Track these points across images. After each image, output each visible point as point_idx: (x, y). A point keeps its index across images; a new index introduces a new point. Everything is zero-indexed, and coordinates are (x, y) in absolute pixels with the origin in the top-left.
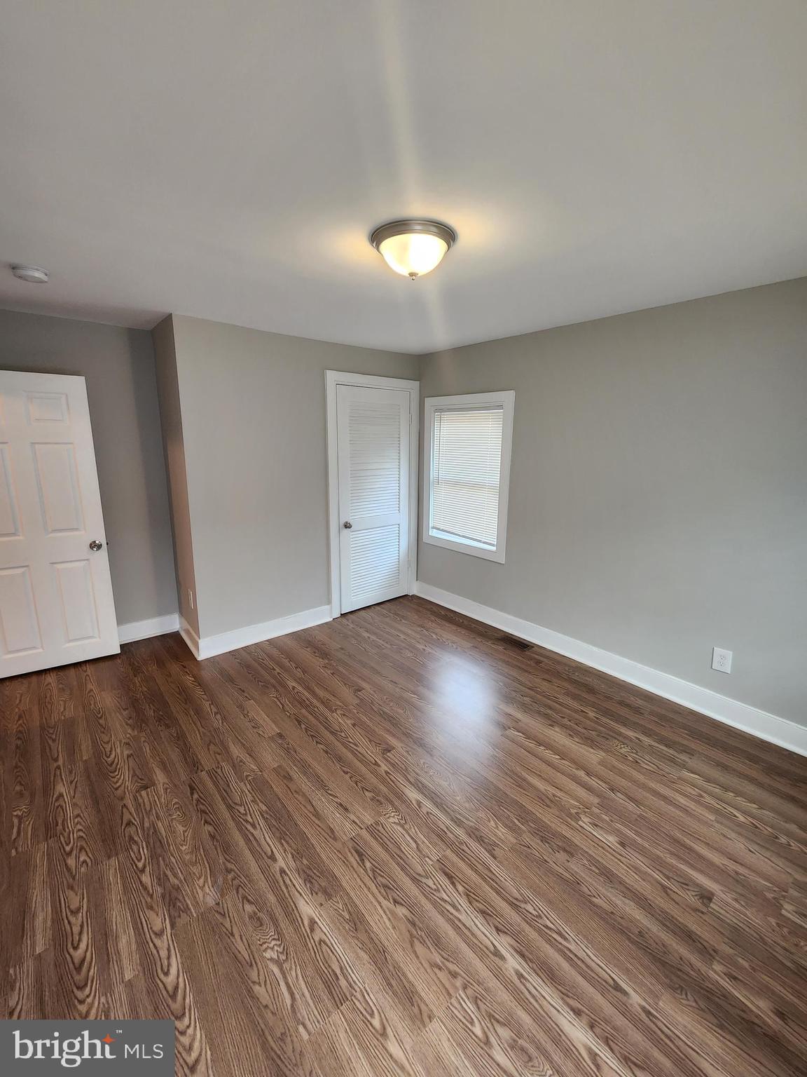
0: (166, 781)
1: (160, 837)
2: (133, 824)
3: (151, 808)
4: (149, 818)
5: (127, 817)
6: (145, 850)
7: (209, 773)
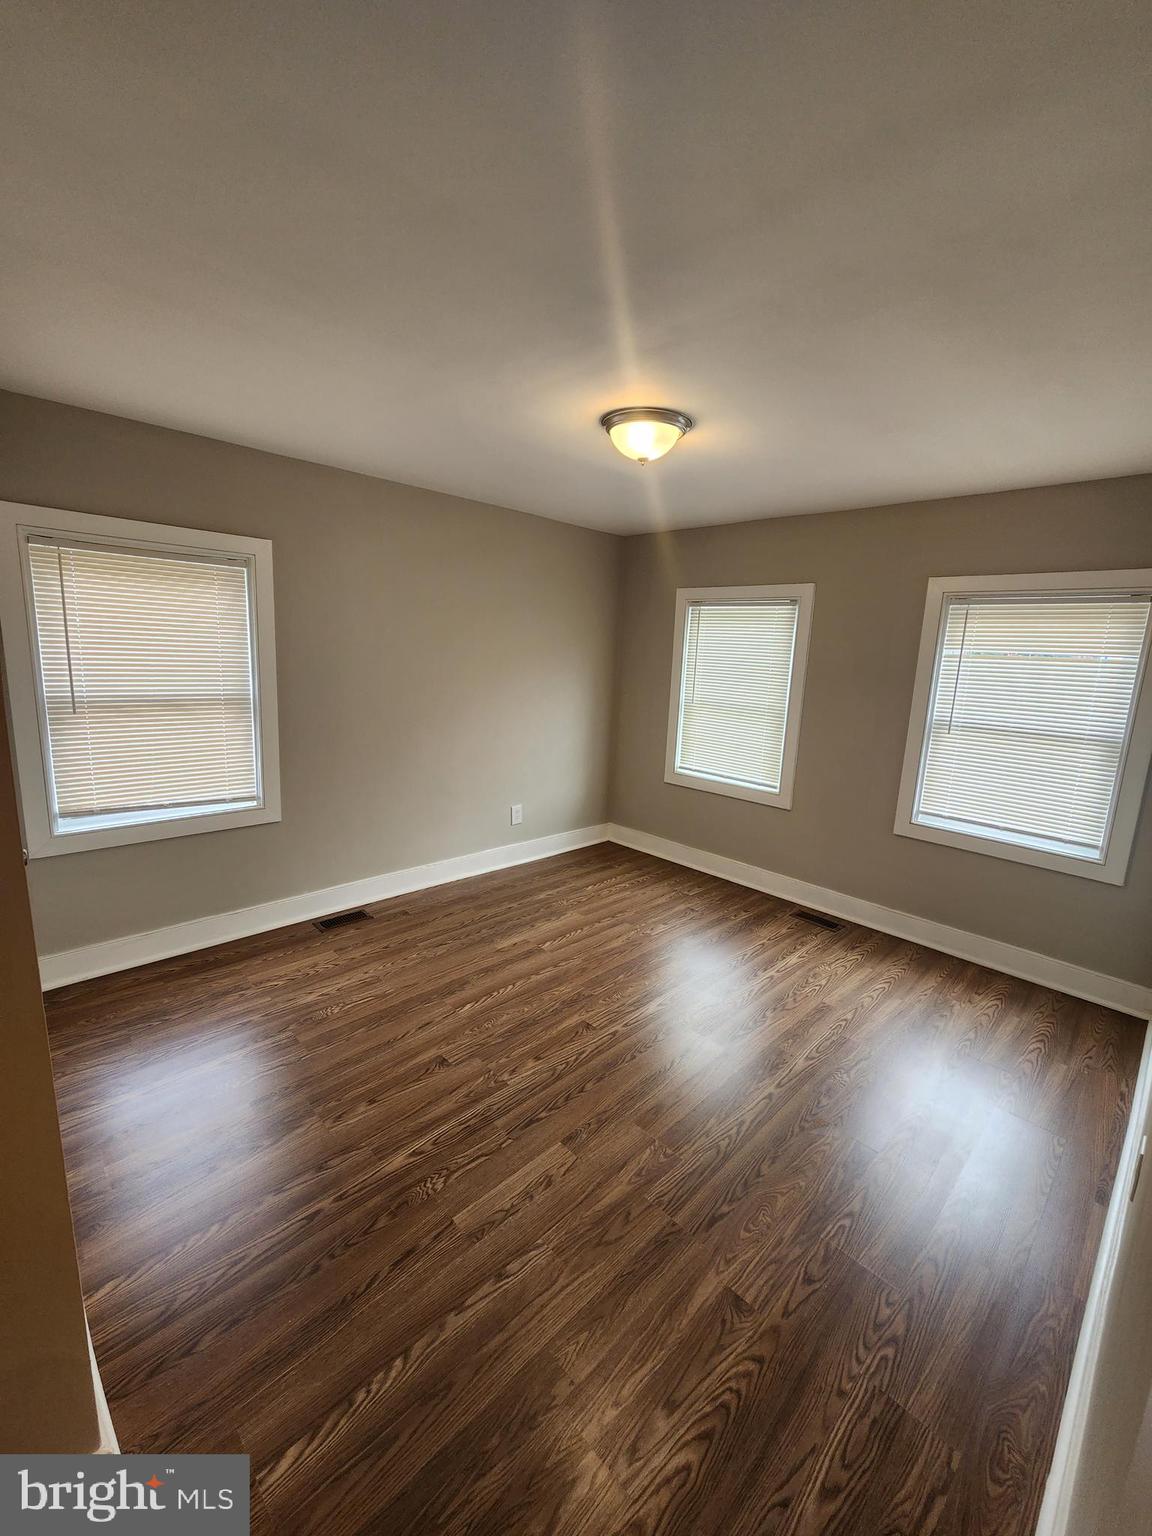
0: (711, 1274)
1: (805, 1219)
2: (806, 1273)
3: (771, 1263)
4: (787, 1255)
5: (801, 1293)
6: (829, 1228)
7: (673, 1214)
